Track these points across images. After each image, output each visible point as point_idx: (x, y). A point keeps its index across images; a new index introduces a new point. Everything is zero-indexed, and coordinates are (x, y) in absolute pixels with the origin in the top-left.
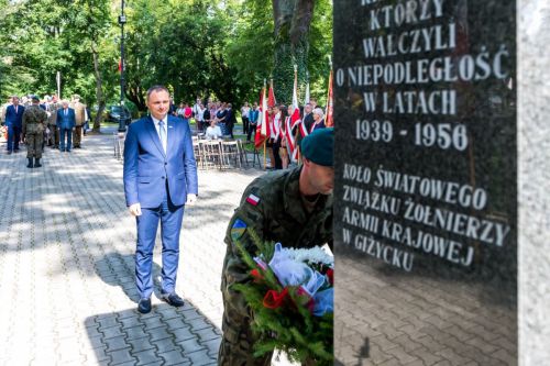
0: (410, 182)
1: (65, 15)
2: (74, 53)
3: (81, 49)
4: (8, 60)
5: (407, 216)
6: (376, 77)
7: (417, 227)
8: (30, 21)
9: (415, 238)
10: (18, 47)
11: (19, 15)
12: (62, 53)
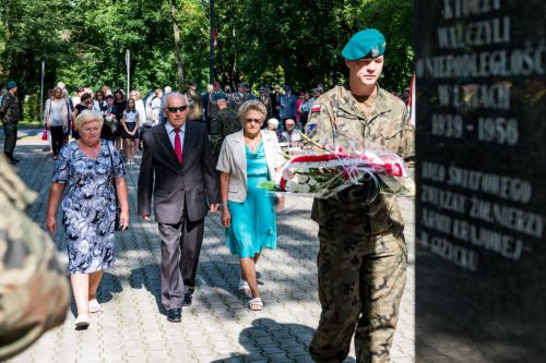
0: (474, 178)
4: (64, 35)
5: (472, 214)
6: (449, 68)
7: (479, 224)
9: (478, 236)
10: (78, 18)
12: (131, 23)
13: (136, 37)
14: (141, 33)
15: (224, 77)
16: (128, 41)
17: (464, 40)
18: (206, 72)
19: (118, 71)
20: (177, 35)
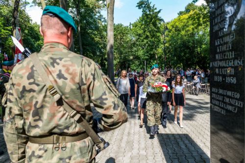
1: (147, 42)
2: (150, 54)
3: (152, 53)
4: (131, 58)
8: (137, 45)
11: (134, 44)
12: (146, 54)
14: (148, 56)
16: (145, 58)
18: (163, 65)
19: (143, 65)
20: (156, 57)
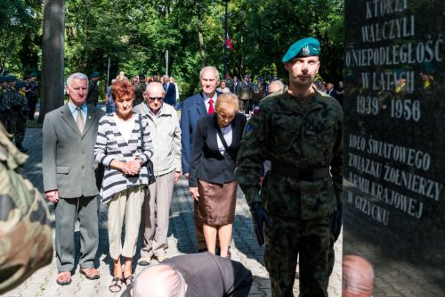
0: (388, 148)
2: (183, 31)
4: (125, 39)
5: (386, 178)
6: (369, 59)
9: (390, 197)
10: (134, 27)
12: (171, 32)
13: (173, 41)
14: (177, 38)
15: (234, 70)
16: (167, 44)
17: (380, 36)
19: (160, 65)
20: (201, 40)
